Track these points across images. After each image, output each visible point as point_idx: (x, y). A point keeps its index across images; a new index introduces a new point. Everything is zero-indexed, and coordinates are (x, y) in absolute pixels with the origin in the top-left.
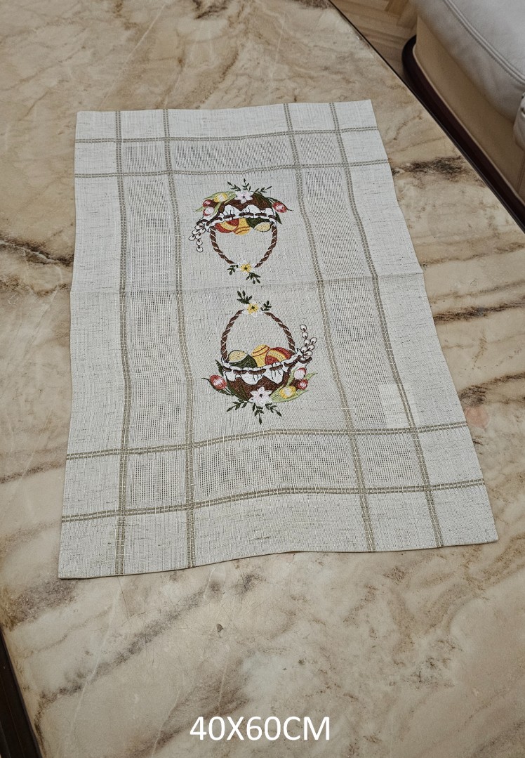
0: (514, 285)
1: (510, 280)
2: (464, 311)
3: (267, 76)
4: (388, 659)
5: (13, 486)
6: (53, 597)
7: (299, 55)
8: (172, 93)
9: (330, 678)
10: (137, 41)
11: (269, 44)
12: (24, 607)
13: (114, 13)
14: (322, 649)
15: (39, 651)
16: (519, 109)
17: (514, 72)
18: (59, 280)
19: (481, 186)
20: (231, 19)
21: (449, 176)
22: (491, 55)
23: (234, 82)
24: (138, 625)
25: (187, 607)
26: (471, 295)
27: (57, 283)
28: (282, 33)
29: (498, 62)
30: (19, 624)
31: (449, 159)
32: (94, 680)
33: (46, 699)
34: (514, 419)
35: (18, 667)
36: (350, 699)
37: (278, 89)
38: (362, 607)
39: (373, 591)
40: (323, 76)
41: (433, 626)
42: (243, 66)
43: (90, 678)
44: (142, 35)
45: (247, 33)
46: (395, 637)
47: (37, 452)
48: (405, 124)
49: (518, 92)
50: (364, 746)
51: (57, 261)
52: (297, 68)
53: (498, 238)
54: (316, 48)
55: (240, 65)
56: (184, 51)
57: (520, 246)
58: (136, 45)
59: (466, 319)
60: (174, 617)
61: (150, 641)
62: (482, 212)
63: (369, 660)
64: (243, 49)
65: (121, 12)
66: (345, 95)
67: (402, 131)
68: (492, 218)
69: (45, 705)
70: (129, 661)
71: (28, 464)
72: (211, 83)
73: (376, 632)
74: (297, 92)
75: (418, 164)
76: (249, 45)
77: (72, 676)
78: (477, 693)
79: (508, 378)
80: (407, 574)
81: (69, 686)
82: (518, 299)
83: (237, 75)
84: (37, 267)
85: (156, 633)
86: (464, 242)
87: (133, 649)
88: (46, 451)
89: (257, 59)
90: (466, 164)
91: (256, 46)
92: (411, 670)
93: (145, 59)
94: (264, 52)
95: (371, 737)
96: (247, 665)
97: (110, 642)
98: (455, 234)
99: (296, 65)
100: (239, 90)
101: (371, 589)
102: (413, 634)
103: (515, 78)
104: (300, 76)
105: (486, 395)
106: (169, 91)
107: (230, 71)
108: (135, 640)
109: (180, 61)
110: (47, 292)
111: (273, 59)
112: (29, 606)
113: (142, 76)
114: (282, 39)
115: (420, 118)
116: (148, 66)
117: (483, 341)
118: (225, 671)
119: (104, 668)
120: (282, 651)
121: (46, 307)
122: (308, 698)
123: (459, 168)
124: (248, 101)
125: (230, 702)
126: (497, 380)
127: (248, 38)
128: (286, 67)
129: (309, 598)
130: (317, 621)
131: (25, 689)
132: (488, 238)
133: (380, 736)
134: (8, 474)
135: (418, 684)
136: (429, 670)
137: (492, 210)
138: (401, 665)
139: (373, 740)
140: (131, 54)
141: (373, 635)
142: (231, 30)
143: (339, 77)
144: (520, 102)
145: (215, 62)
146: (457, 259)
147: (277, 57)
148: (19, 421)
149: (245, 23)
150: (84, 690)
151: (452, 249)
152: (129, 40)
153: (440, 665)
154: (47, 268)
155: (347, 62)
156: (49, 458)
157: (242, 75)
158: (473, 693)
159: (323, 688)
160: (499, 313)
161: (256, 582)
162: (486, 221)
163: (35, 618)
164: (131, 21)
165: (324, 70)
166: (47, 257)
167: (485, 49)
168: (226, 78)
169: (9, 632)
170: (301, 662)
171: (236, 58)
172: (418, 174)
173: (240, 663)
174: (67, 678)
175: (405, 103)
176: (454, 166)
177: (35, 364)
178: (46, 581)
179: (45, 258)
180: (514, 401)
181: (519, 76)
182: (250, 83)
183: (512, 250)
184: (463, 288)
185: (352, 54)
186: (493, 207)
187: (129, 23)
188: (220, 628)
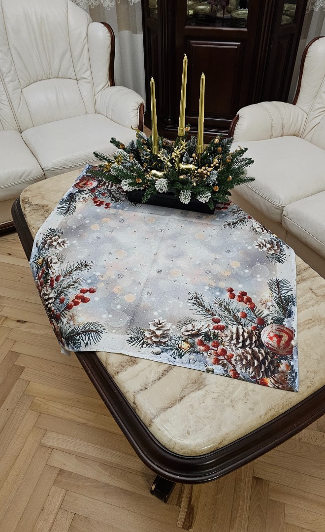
6: (130, 363)
12: (121, 368)
33: (135, 393)
43: (150, 385)
50: (250, 393)
61: (168, 372)
69: (136, 396)
70: (162, 378)
77: (143, 385)
81: (143, 388)
87: (163, 375)
97: (154, 374)
108: (163, 372)
119: (154, 382)
125: (201, 386)
131: (126, 393)
139: (253, 391)
150: (148, 389)
163: (125, 370)
169: (116, 377)
174: (141, 386)
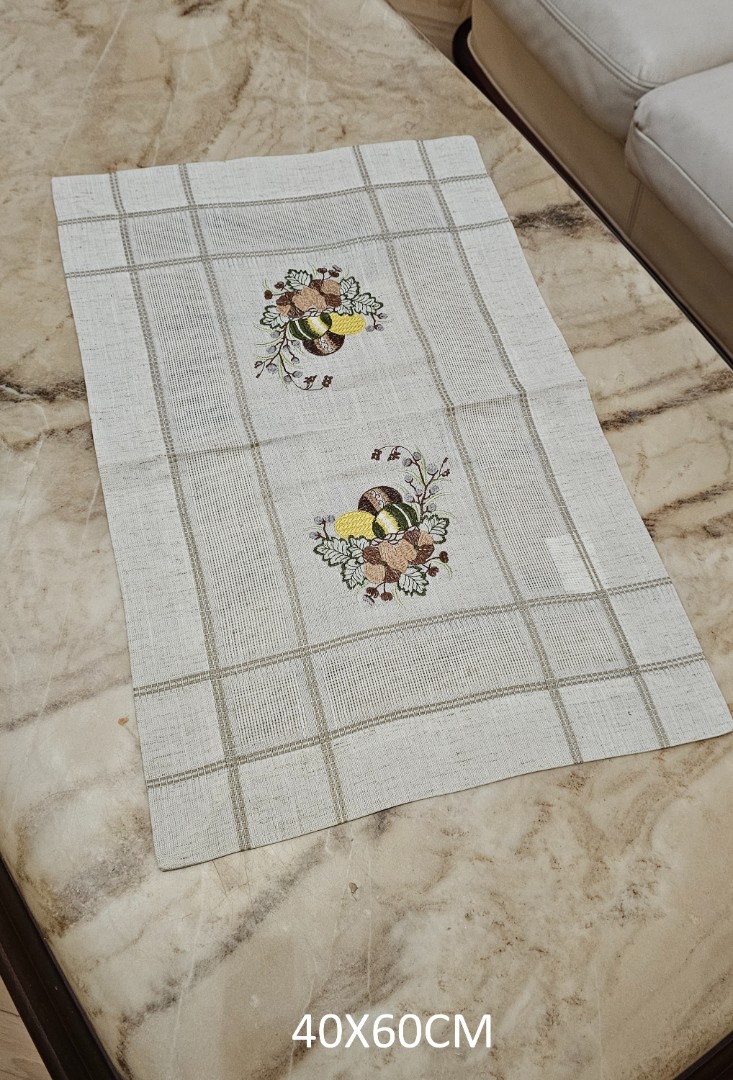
0: (673, 375)
1: (667, 369)
2: (613, 418)
3: (298, 98)
4: (578, 894)
5: (28, 733)
6: (114, 881)
7: (338, 65)
8: (164, 130)
9: (509, 930)
10: (99, 53)
11: (293, 50)
12: (75, 901)
13: (57, 11)
14: (494, 894)
15: (107, 959)
16: (632, 123)
17: (620, 72)
18: (43, 424)
19: (612, 241)
20: (233, 15)
21: (568, 230)
22: (586, 49)
23: (251, 109)
24: (241, 901)
25: (305, 866)
26: (618, 394)
27: (41, 429)
28: (309, 32)
29: (598, 60)
30: (72, 926)
31: (565, 207)
32: (191, 987)
33: (128, 1022)
34: (694, 557)
35: (81, 986)
36: (538, 955)
37: (316, 117)
38: (536, 831)
39: (547, 808)
40: (377, 95)
41: (630, 842)
42: (261, 85)
43: (186, 984)
44: (104, 43)
45: (259, 35)
46: (584, 865)
47: (55, 679)
48: (499, 159)
49: (629, 100)
50: (565, 1011)
51: (35, 396)
52: (339, 85)
53: (644, 313)
54: (361, 54)
55: (257, 84)
56: (171, 67)
57: (673, 322)
58: (98, 59)
59: (617, 428)
60: (289, 882)
61: (262, 920)
62: (617, 278)
63: (555, 899)
64: (257, 59)
65: (66, 9)
66: (411, 121)
67: (496, 169)
68: (632, 285)
69: (129, 1031)
70: (236, 952)
71: (44, 698)
72: (220, 114)
73: (559, 861)
74: (344, 120)
75: (524, 217)
76: (266, 52)
77: (161, 985)
78: (695, 920)
79: (681, 502)
80: (588, 781)
81: (159, 999)
82: (680, 395)
83: (255, 99)
84: (5, 407)
85: (268, 909)
86: (600, 321)
87: (241, 936)
88: (68, 676)
89: (280, 73)
90: (589, 213)
91: (275, 54)
92: (609, 904)
93: (117, 82)
94: (289, 62)
95: (572, 998)
96: (397, 932)
97: (206, 931)
98: (587, 312)
99: (338, 80)
100: (262, 121)
101: (544, 806)
102: (606, 857)
103: (622, 80)
104: (345, 96)
105: (656, 529)
106: (158, 128)
107: (244, 93)
108: (241, 921)
109: (169, 82)
110: (28, 444)
111: (303, 72)
112: (82, 899)
113: (116, 106)
114: (311, 42)
115: (519, 150)
116: (122, 91)
117: (642, 456)
118: (369, 945)
119: (202, 969)
120: (441, 906)
121: (31, 466)
122: (484, 962)
123: (580, 219)
124: (277, 136)
125: (383, 984)
126: (667, 508)
127: (262, 43)
128: (324, 84)
129: (466, 830)
130: (482, 859)
131: (95, 1014)
132: (631, 314)
133: (582, 995)
134: (18, 717)
135: (621, 921)
136: (632, 900)
137: (631, 275)
138: (596, 900)
139: (576, 1001)
140: (92, 75)
141: (556, 866)
142: (236, 31)
143: (399, 96)
144: (632, 115)
145: (220, 81)
146: (595, 346)
147: (308, 68)
148: (21, 637)
149: (254, 20)
150: (181, 1000)
151: (585, 333)
152: (87, 52)
153: (645, 891)
154: (21, 408)
155: (408, 72)
156: (75, 686)
157: (263, 98)
158: (691, 921)
159: (502, 945)
160: (658, 415)
161: (393, 819)
162: (625, 291)
163: (94, 914)
164: (84, 23)
165: (377, 86)
166: (19, 391)
167: (578, 41)
168: (240, 104)
169: (58, 938)
170: (467, 916)
171: (249, 74)
172: (527, 230)
173: (387, 930)
174: (153, 990)
175: (496, 129)
176: (574, 216)
177: (28, 553)
178: (101, 860)
179: (16, 393)
180: (691, 533)
181: (628, 78)
182: (276, 109)
183: (663, 328)
184: (607, 387)
185: (412, 61)
186: (631, 270)
187: (81, 26)
188: (354, 888)
